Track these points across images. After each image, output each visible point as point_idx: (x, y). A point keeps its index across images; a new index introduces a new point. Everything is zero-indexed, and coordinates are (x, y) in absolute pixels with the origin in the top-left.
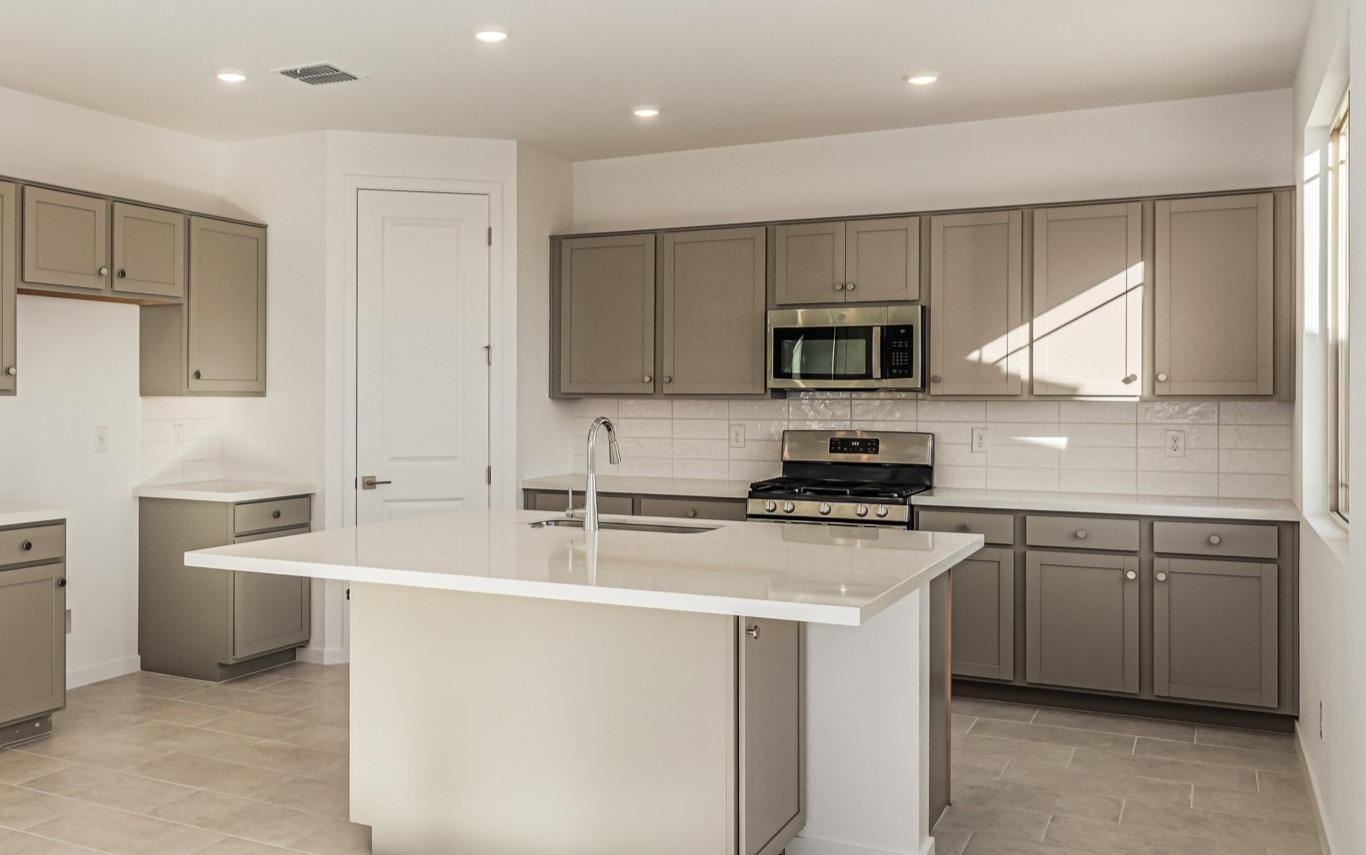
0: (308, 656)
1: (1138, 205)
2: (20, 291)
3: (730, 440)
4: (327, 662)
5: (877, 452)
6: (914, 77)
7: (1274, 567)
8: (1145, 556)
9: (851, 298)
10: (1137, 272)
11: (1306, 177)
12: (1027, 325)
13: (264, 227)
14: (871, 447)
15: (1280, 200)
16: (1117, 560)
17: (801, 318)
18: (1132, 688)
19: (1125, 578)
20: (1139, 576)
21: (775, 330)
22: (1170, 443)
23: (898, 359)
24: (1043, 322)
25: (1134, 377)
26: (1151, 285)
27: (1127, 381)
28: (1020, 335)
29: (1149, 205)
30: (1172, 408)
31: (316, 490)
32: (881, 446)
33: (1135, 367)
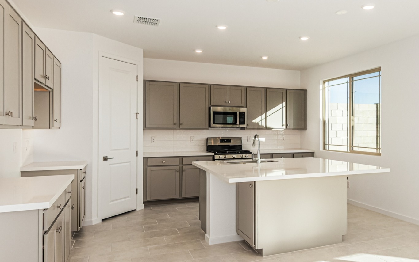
1: (284, 90)
3: (190, 141)
4: (94, 223)
5: (231, 142)
6: (263, 57)
9: (229, 105)
10: (284, 104)
12: (265, 114)
13: (61, 64)
14: (229, 141)
15: (305, 92)
17: (219, 109)
21: (213, 112)
22: (283, 138)
23: (242, 120)
24: (268, 113)
26: (286, 106)
27: (283, 126)
28: (264, 116)
29: (286, 91)
32: (232, 141)
33: (284, 123)
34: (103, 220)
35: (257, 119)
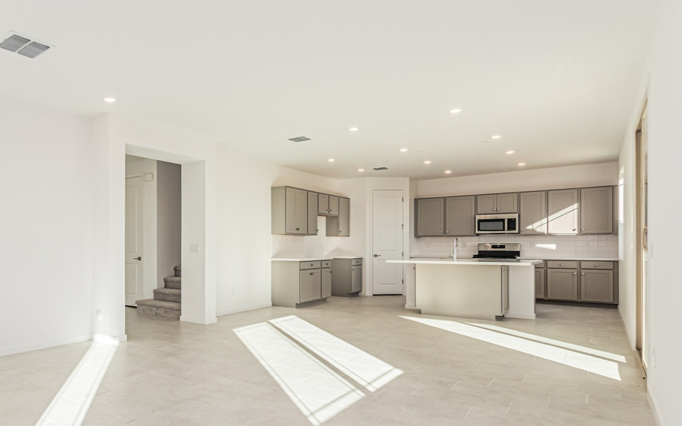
0: (362, 293)
1: (576, 190)
2: (318, 215)
4: (367, 295)
7: (612, 271)
8: (579, 269)
9: (498, 212)
10: (576, 206)
11: (620, 184)
12: (546, 218)
13: (349, 199)
14: (503, 247)
15: (613, 188)
16: (572, 270)
17: (486, 217)
18: (575, 299)
19: (573, 274)
20: (577, 273)
21: (478, 220)
22: (585, 245)
23: (512, 226)
24: (550, 218)
25: (575, 229)
26: (580, 209)
27: (574, 230)
28: (545, 220)
29: (579, 190)
30: (585, 237)
31: (363, 257)
32: (506, 247)
33: (576, 227)
34: (374, 295)
35: (534, 224)
